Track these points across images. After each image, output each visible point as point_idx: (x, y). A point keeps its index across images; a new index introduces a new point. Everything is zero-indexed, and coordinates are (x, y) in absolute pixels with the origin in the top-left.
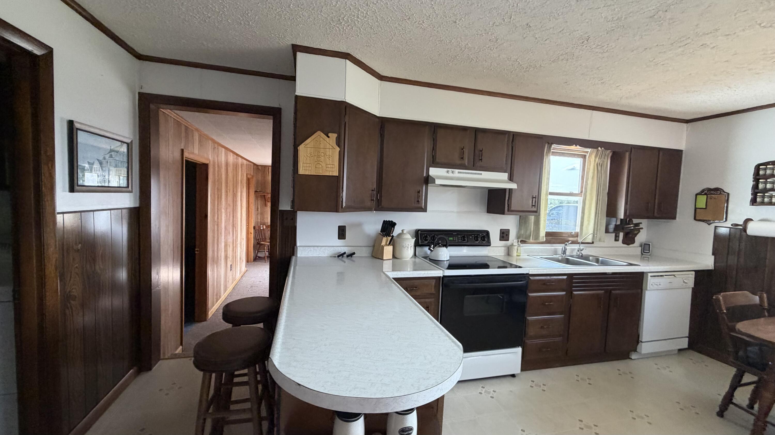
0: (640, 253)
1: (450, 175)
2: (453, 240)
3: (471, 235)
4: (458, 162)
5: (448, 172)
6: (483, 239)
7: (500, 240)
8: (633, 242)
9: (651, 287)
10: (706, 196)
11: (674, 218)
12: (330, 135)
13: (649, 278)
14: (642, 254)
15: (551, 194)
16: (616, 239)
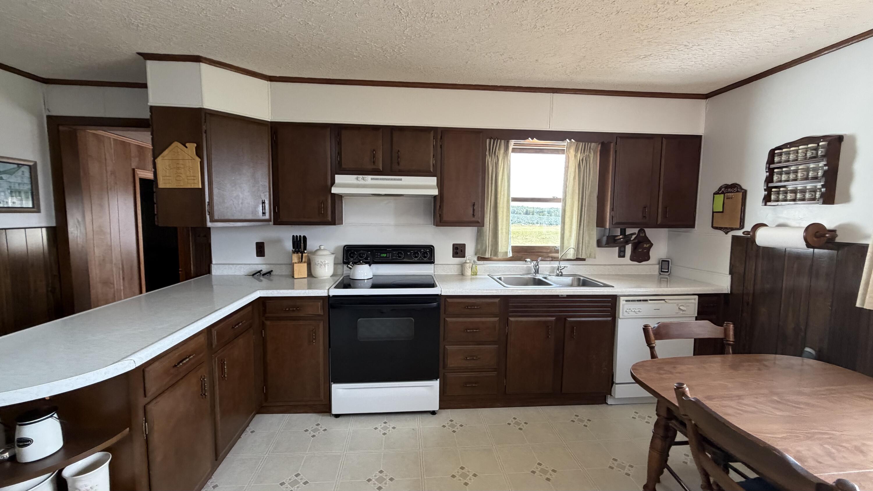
0: (657, 272)
1: (362, 182)
2: (386, 257)
3: (409, 251)
4: (370, 167)
5: (357, 179)
6: (424, 254)
7: (453, 257)
8: (648, 258)
9: (626, 314)
11: (693, 226)
12: (187, 145)
13: (622, 302)
14: (660, 274)
15: (515, 200)
16: (622, 255)
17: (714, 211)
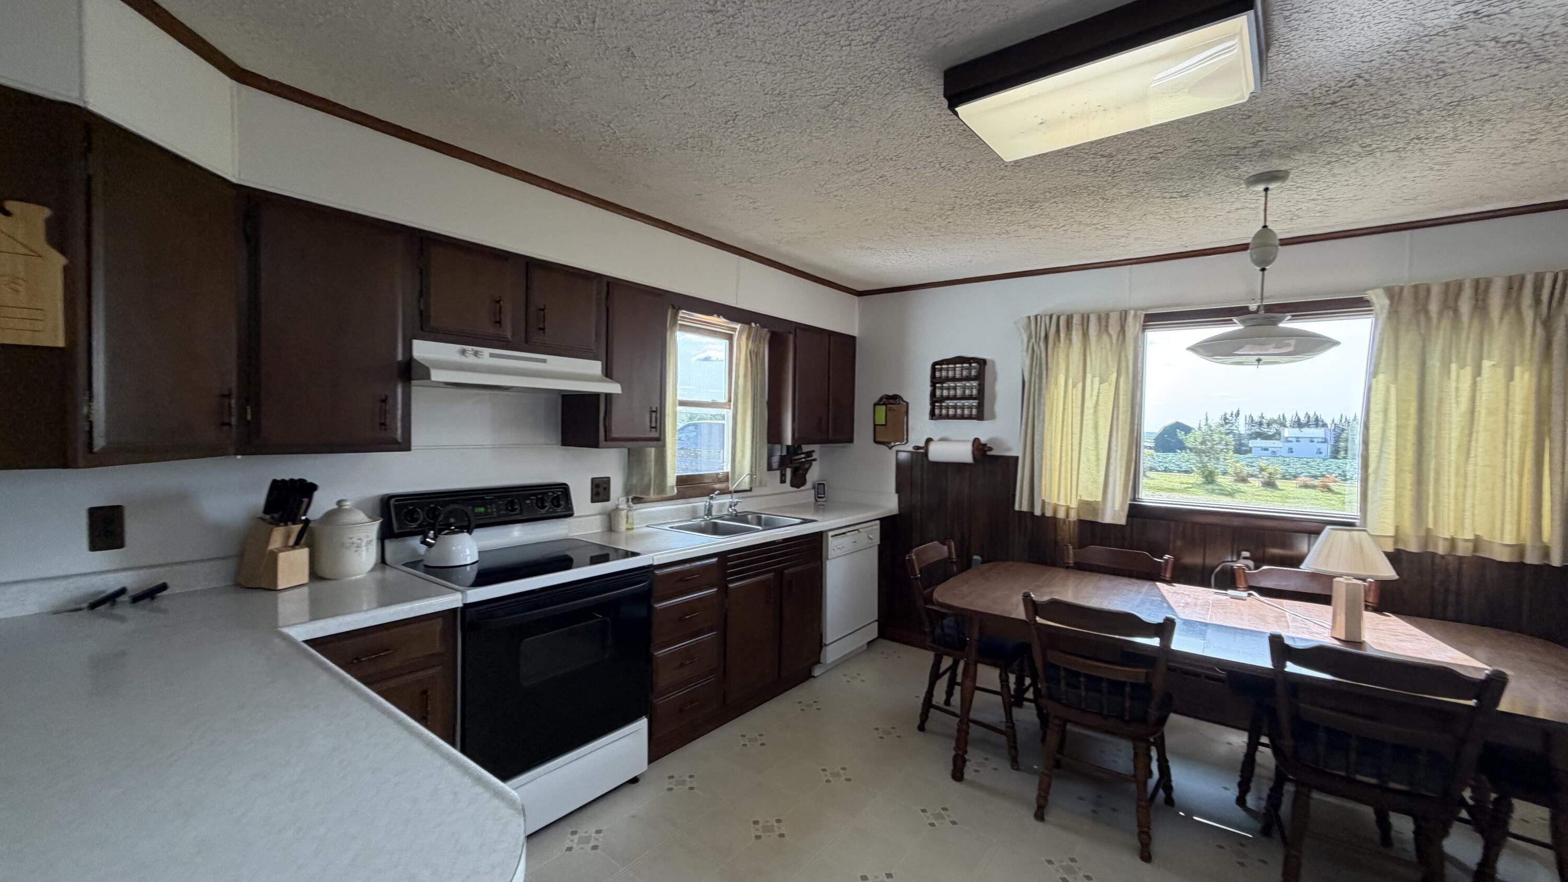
0: (812, 500)
1: (471, 359)
2: (486, 513)
3: (528, 497)
4: (490, 331)
5: (463, 352)
6: (556, 502)
7: (593, 501)
8: (804, 482)
9: (833, 553)
10: (884, 407)
11: (851, 441)
13: (830, 539)
14: (816, 500)
16: (783, 480)
17: (877, 423)
